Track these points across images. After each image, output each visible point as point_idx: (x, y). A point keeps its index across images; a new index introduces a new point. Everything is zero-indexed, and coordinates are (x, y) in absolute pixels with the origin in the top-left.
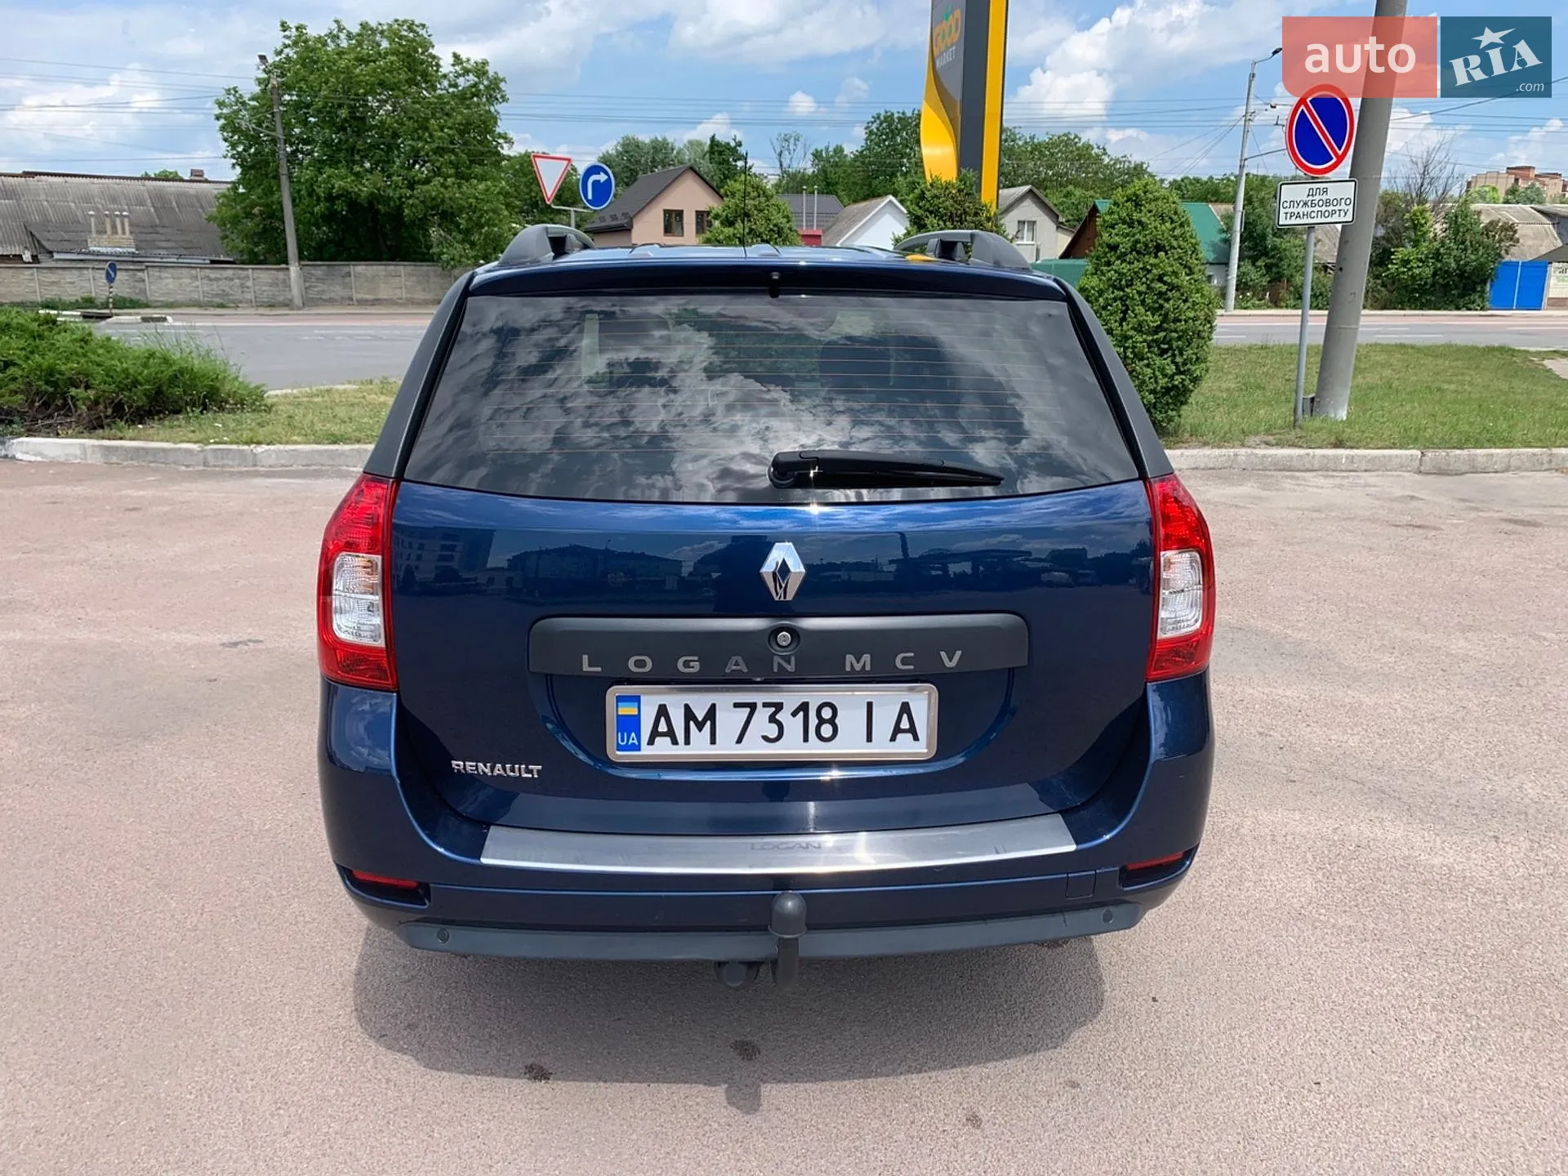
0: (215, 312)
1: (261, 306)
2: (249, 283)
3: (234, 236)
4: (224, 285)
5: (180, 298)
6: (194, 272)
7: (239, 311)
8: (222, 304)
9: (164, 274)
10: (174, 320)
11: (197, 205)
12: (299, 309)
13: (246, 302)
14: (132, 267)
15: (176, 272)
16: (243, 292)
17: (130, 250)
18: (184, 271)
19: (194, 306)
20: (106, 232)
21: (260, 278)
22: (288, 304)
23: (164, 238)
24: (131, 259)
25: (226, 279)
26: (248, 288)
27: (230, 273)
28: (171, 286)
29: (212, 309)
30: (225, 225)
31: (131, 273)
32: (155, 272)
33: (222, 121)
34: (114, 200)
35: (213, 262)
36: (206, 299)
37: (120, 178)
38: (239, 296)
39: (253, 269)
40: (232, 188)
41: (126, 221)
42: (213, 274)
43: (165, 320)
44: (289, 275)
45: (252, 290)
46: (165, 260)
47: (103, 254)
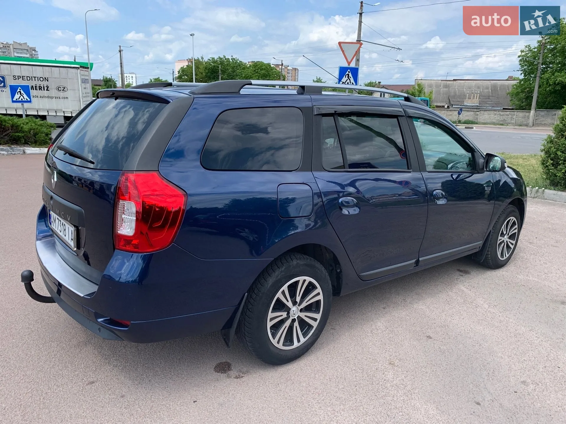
0: (499, 127)
1: (517, 125)
2: (514, 117)
3: (515, 100)
4: (505, 117)
5: (488, 121)
6: (496, 112)
7: (508, 127)
8: (502, 124)
9: (485, 113)
10: (476, 128)
11: (507, 89)
12: (530, 127)
13: (512, 124)
14: (475, 110)
15: (489, 112)
16: (511, 120)
17: (477, 104)
18: (492, 112)
19: (492, 124)
20: (471, 99)
21: (520, 115)
22: (527, 125)
23: (490, 100)
24: (476, 108)
25: (506, 115)
26: (514, 118)
27: (508, 113)
28: (486, 117)
29: (498, 125)
30: (513, 96)
31: (475, 112)
32: (482, 112)
33: (520, 58)
34: (479, 88)
35: (504, 109)
36: (497, 122)
37: (483, 80)
38: (509, 121)
39: (517, 112)
40: (519, 82)
41: (478, 95)
42: (502, 113)
43: (473, 128)
44: (530, 114)
45: (515, 119)
46: (487, 108)
47: (468, 106)
